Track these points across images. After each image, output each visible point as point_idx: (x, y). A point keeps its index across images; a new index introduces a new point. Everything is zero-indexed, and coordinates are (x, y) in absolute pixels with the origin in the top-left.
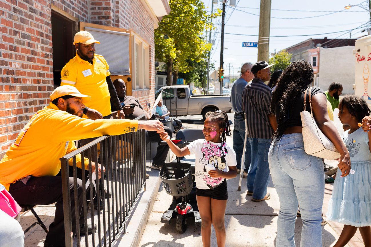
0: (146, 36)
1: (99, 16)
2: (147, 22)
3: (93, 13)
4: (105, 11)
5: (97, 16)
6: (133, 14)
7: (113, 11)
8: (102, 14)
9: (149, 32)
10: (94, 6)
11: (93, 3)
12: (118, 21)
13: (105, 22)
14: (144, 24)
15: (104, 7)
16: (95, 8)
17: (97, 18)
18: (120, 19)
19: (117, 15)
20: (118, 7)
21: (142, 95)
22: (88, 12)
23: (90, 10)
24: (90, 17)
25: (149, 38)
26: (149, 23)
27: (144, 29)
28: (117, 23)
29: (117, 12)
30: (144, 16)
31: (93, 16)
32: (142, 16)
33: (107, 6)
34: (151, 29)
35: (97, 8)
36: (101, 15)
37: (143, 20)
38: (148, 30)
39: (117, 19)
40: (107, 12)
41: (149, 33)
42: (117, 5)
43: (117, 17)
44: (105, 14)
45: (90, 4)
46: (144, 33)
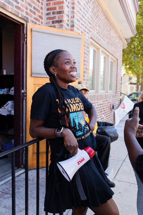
0: (114, 51)
1: (53, 20)
2: (115, 40)
3: (48, 18)
4: (58, 15)
5: (51, 21)
6: (99, 29)
7: (68, 16)
8: (56, 18)
9: (116, 48)
10: (49, 12)
11: (48, 8)
12: (73, 26)
13: (58, 26)
14: (111, 40)
15: (58, 12)
16: (50, 13)
17: (51, 23)
18: (75, 24)
19: (72, 20)
20: (73, 12)
21: (106, 98)
22: (43, 17)
23: (45, 16)
24: (45, 22)
25: (117, 54)
26: (118, 42)
27: (111, 45)
28: (72, 28)
29: (72, 17)
30: (112, 34)
31: (48, 21)
32: (110, 34)
33: (61, 10)
34: (120, 47)
35: (51, 13)
36: (55, 20)
37: (110, 37)
38: (116, 47)
39: (73, 24)
40: (61, 15)
41: (117, 50)
42: (73, 10)
43: (72, 22)
44: (59, 18)
45: (46, 10)
46: (111, 48)
